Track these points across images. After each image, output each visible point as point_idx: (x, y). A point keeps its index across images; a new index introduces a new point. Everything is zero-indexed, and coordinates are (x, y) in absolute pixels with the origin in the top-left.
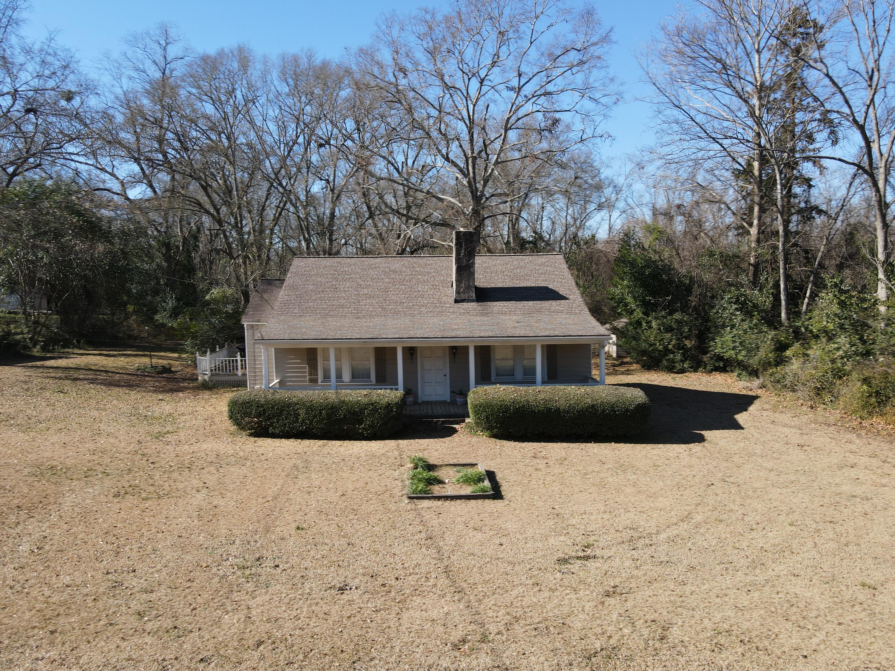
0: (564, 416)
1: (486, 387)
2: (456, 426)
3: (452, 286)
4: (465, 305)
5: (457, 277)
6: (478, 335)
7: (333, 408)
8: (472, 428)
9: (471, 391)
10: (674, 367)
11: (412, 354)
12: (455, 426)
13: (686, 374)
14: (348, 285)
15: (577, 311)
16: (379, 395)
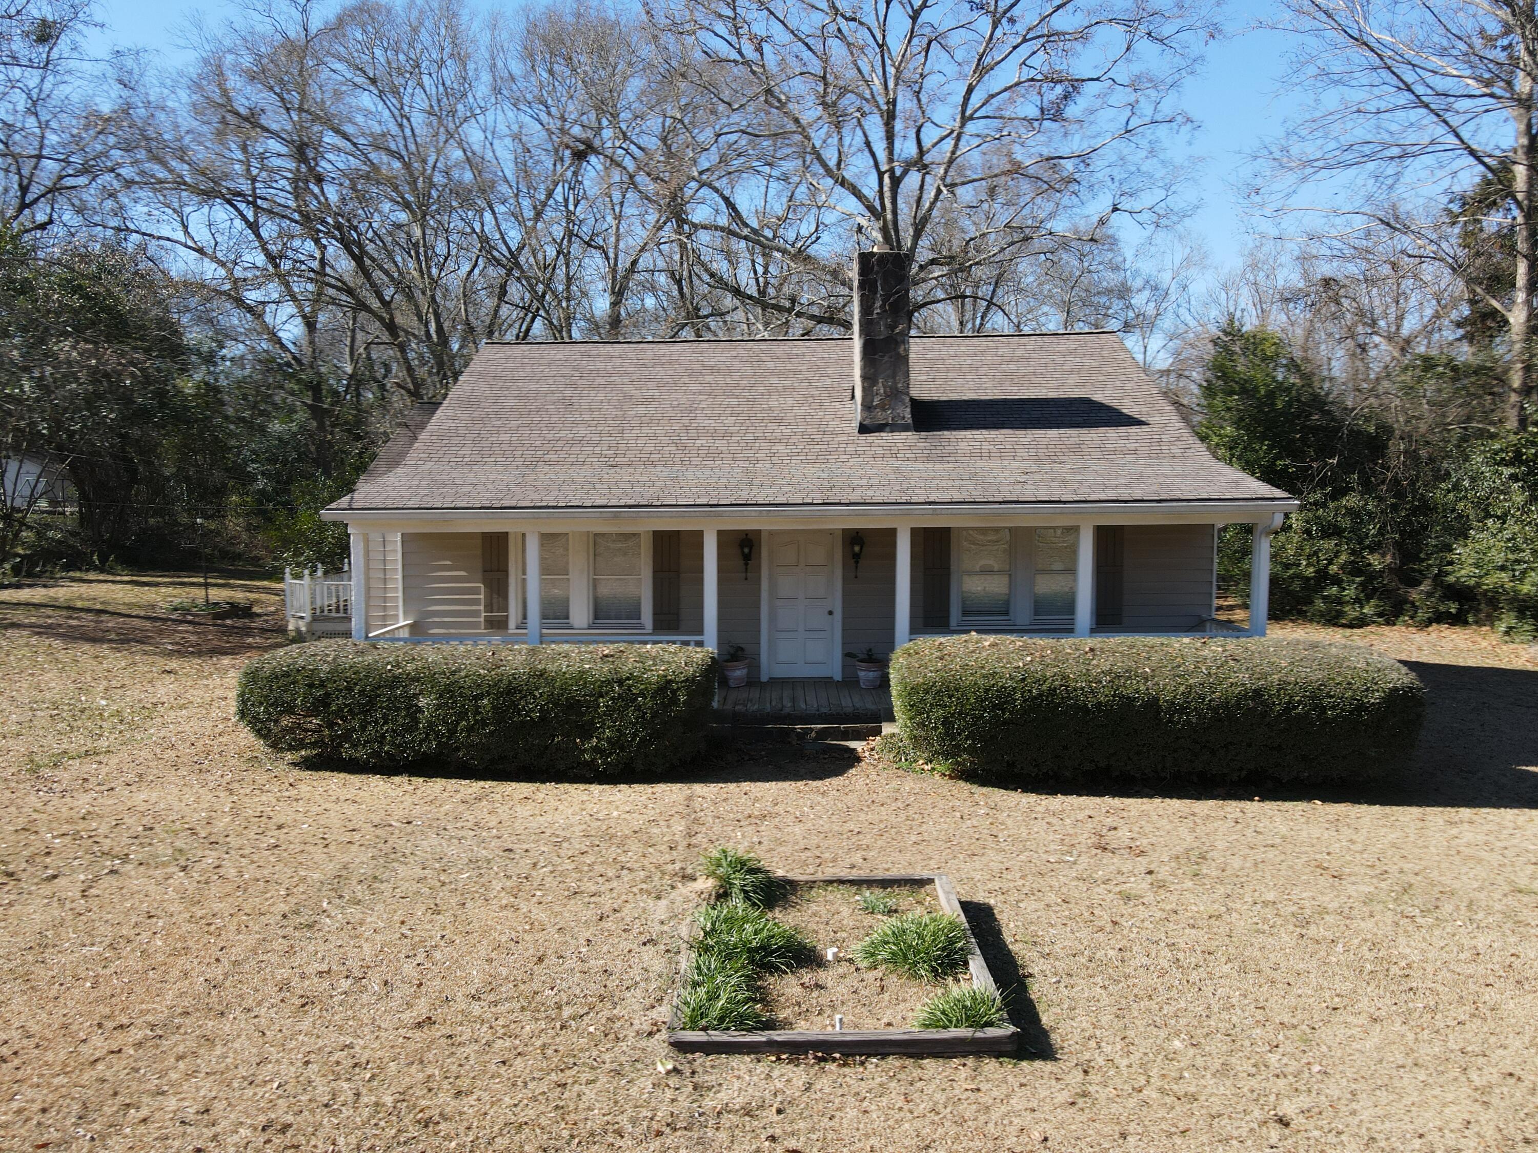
0: (1170, 721)
1: (942, 640)
2: (857, 745)
3: (853, 397)
4: (886, 437)
5: (864, 368)
6: (922, 499)
7: (510, 691)
8: (900, 752)
9: (898, 651)
10: (1340, 614)
11: (747, 558)
12: (853, 744)
13: (1369, 628)
14: (601, 396)
15: (1176, 450)
16: (642, 659)
